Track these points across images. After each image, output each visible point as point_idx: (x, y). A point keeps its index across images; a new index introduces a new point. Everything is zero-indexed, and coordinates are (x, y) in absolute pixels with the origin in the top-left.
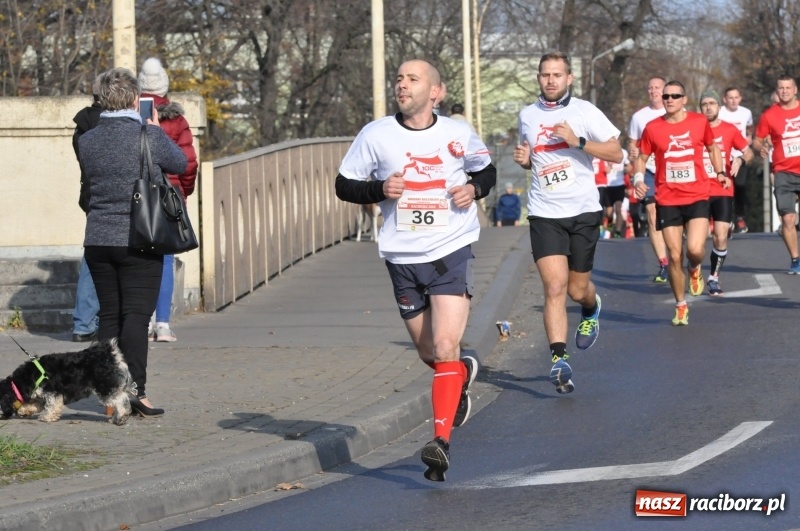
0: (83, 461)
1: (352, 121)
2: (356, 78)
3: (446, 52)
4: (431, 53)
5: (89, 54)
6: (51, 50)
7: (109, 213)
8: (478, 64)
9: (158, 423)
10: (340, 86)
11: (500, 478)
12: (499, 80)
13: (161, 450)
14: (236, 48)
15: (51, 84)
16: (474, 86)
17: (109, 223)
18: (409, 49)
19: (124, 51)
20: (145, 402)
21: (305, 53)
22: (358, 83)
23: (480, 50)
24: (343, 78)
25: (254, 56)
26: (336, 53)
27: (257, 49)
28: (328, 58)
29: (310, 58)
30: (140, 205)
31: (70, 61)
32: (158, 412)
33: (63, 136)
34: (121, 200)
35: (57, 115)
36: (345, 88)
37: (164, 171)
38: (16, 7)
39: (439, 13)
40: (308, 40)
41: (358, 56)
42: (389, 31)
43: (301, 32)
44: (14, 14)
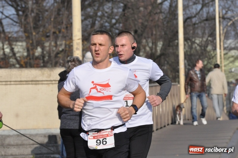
1: (171, 76)
2: (172, 59)
3: (209, 48)
4: (203, 48)
5: (63, 50)
6: (48, 49)
7: (71, 115)
8: (223, 52)
10: (166, 62)
12: (231, 59)
15: (47, 62)
18: (194, 46)
19: (77, 49)
21: (151, 49)
22: (173, 61)
23: (224, 47)
24: (167, 59)
26: (164, 49)
28: (161, 51)
29: (154, 51)
31: (55, 53)
33: (53, 84)
35: (50, 76)
36: (168, 63)
38: (33, 31)
39: (207, 31)
40: (153, 43)
41: (173, 49)
42: (186, 39)
43: (150, 40)
44: (32, 34)
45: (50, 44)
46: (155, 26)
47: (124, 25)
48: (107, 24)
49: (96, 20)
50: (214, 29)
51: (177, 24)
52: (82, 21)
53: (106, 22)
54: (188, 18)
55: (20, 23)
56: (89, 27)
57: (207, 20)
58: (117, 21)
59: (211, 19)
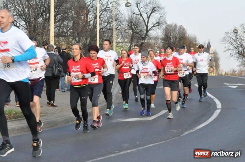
0: (43, 115)
5: (46, 41)
6: (39, 40)
7: (49, 70)
8: (116, 44)
9: (56, 108)
11: (118, 120)
12: (120, 47)
13: (57, 113)
14: (72, 40)
16: (115, 48)
17: (48, 72)
19: (52, 41)
20: (54, 104)
23: (116, 42)
25: (75, 42)
27: (76, 41)
29: (86, 42)
30: (54, 69)
32: (56, 106)
34: (50, 68)
37: (58, 63)
38: (33, 32)
39: (109, 35)
40: (85, 39)
41: (94, 42)
42: (100, 38)
43: (84, 38)
44: (32, 33)
45: (40, 38)
46: (87, 31)
47: (73, 30)
48: (65, 30)
49: (60, 28)
50: (113, 34)
51: (96, 31)
52: (55, 28)
53: (65, 29)
54: (101, 29)
55: (27, 29)
56: (58, 31)
57: (109, 30)
58: (70, 29)
59: (111, 29)
